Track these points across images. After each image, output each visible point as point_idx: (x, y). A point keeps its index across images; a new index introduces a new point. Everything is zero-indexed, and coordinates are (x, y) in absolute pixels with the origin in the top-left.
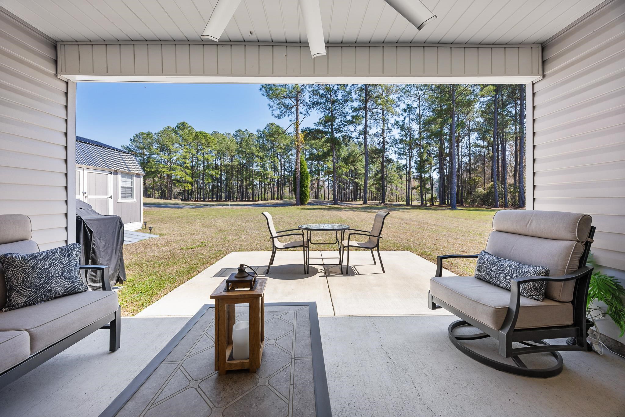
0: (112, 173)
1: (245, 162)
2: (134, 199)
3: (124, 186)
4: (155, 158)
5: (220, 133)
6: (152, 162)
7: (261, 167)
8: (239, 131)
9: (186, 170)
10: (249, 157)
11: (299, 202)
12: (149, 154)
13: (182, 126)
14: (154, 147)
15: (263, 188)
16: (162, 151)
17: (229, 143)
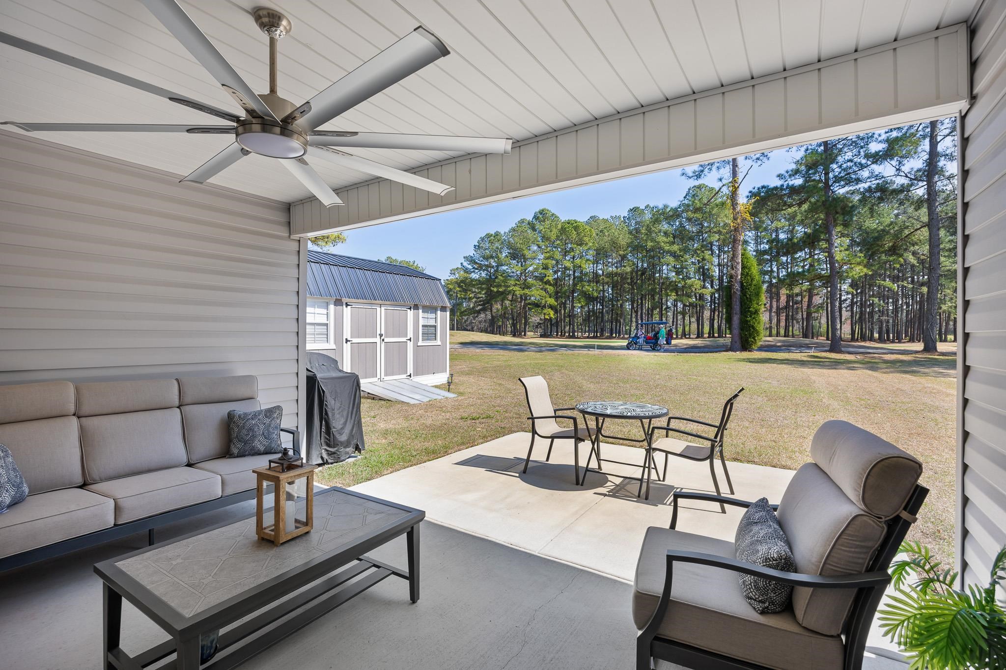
0: (412, 307)
1: (645, 265)
2: (439, 343)
3: (426, 324)
4: (504, 271)
5: (601, 218)
6: (500, 277)
7: (678, 273)
8: (634, 210)
9: (547, 286)
10: (654, 255)
11: (738, 345)
12: (496, 266)
13: (541, 216)
14: (504, 255)
15: (679, 313)
16: (514, 260)
17: (616, 233)
